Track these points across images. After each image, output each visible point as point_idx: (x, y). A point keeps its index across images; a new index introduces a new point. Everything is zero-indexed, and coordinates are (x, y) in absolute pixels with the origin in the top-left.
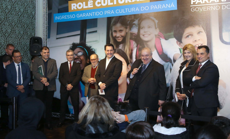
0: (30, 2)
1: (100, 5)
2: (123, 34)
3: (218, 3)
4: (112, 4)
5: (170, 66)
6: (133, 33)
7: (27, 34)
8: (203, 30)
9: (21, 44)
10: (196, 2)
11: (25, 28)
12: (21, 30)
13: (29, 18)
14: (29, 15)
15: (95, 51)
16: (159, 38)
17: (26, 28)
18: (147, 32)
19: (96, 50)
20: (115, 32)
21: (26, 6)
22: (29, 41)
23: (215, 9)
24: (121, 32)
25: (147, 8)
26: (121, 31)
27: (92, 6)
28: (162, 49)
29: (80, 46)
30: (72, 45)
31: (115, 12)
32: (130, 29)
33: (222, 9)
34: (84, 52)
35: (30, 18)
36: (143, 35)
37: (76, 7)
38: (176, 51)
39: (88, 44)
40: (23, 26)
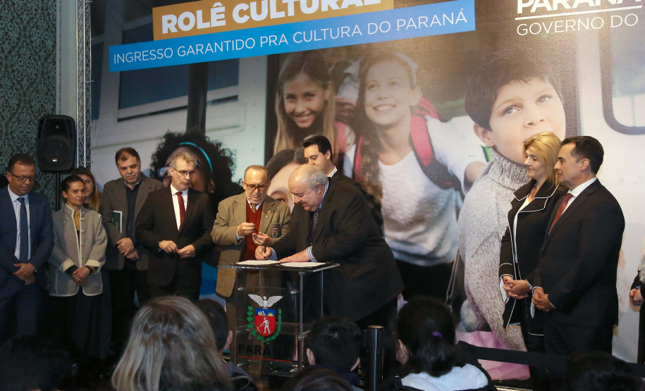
0: (40, 11)
1: (246, 18)
2: (315, 104)
3: (597, 8)
4: (282, 14)
5: (456, 202)
6: (345, 101)
7: (31, 107)
8: (553, 92)
9: (10, 137)
10: (531, 7)
11: (25, 88)
12: (11, 96)
13: (37, 58)
14: (35, 51)
15: (233, 156)
16: (423, 116)
17: (27, 89)
18: (386, 98)
19: (234, 153)
20: (290, 100)
21: (25, 22)
22: (35, 128)
23: (590, 26)
24: (309, 100)
25: (385, 27)
26: (308, 96)
27: (223, 23)
28: (432, 148)
29: (188, 143)
30: (164, 140)
31: (289, 39)
32: (336, 91)
33: (612, 27)
34: (199, 160)
35: (40, 59)
36: (375, 109)
37: (177, 26)
38: (474, 156)
39: (212, 136)
40: (19, 82)
